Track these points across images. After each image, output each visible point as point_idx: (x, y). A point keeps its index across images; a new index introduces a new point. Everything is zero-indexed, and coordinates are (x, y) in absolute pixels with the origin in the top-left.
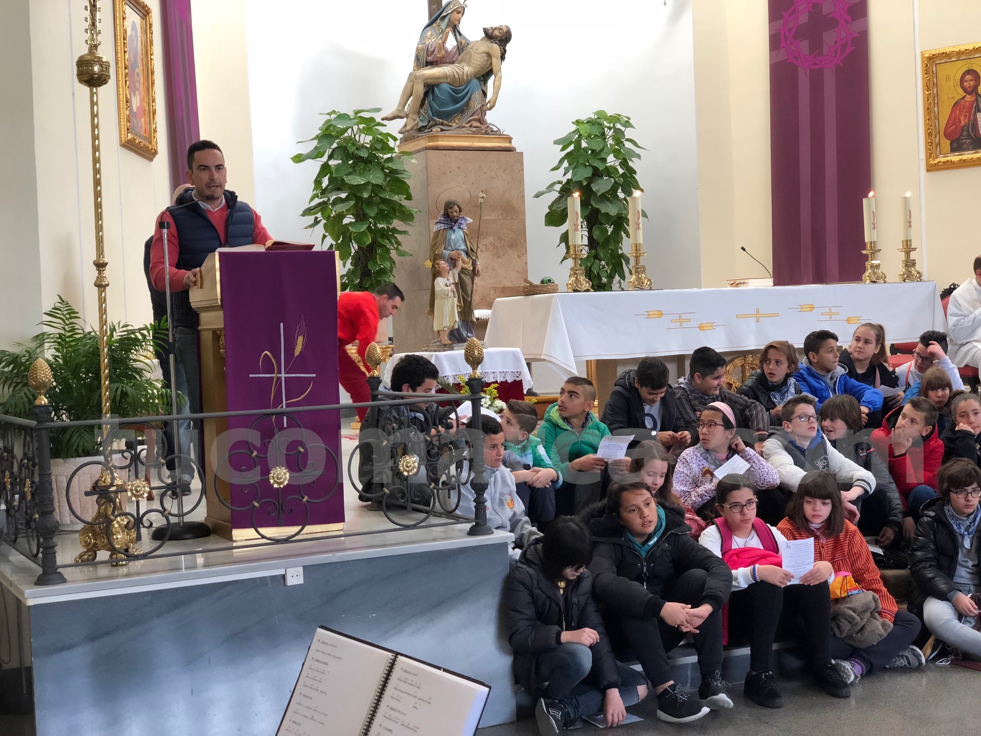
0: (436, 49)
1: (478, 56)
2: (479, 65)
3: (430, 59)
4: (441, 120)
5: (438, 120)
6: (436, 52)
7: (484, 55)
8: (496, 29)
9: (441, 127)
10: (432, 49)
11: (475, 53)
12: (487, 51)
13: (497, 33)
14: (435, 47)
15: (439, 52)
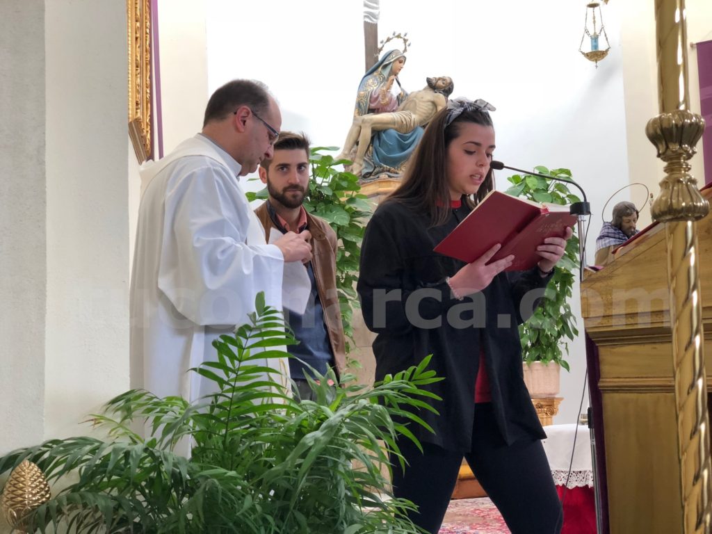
0: (380, 96)
1: (423, 104)
2: (425, 113)
3: (373, 105)
4: (388, 167)
5: (385, 166)
6: (380, 99)
7: (430, 103)
8: (439, 79)
9: (388, 173)
10: (376, 96)
11: (420, 101)
12: (432, 100)
13: (440, 83)
14: (379, 95)
15: (383, 99)
